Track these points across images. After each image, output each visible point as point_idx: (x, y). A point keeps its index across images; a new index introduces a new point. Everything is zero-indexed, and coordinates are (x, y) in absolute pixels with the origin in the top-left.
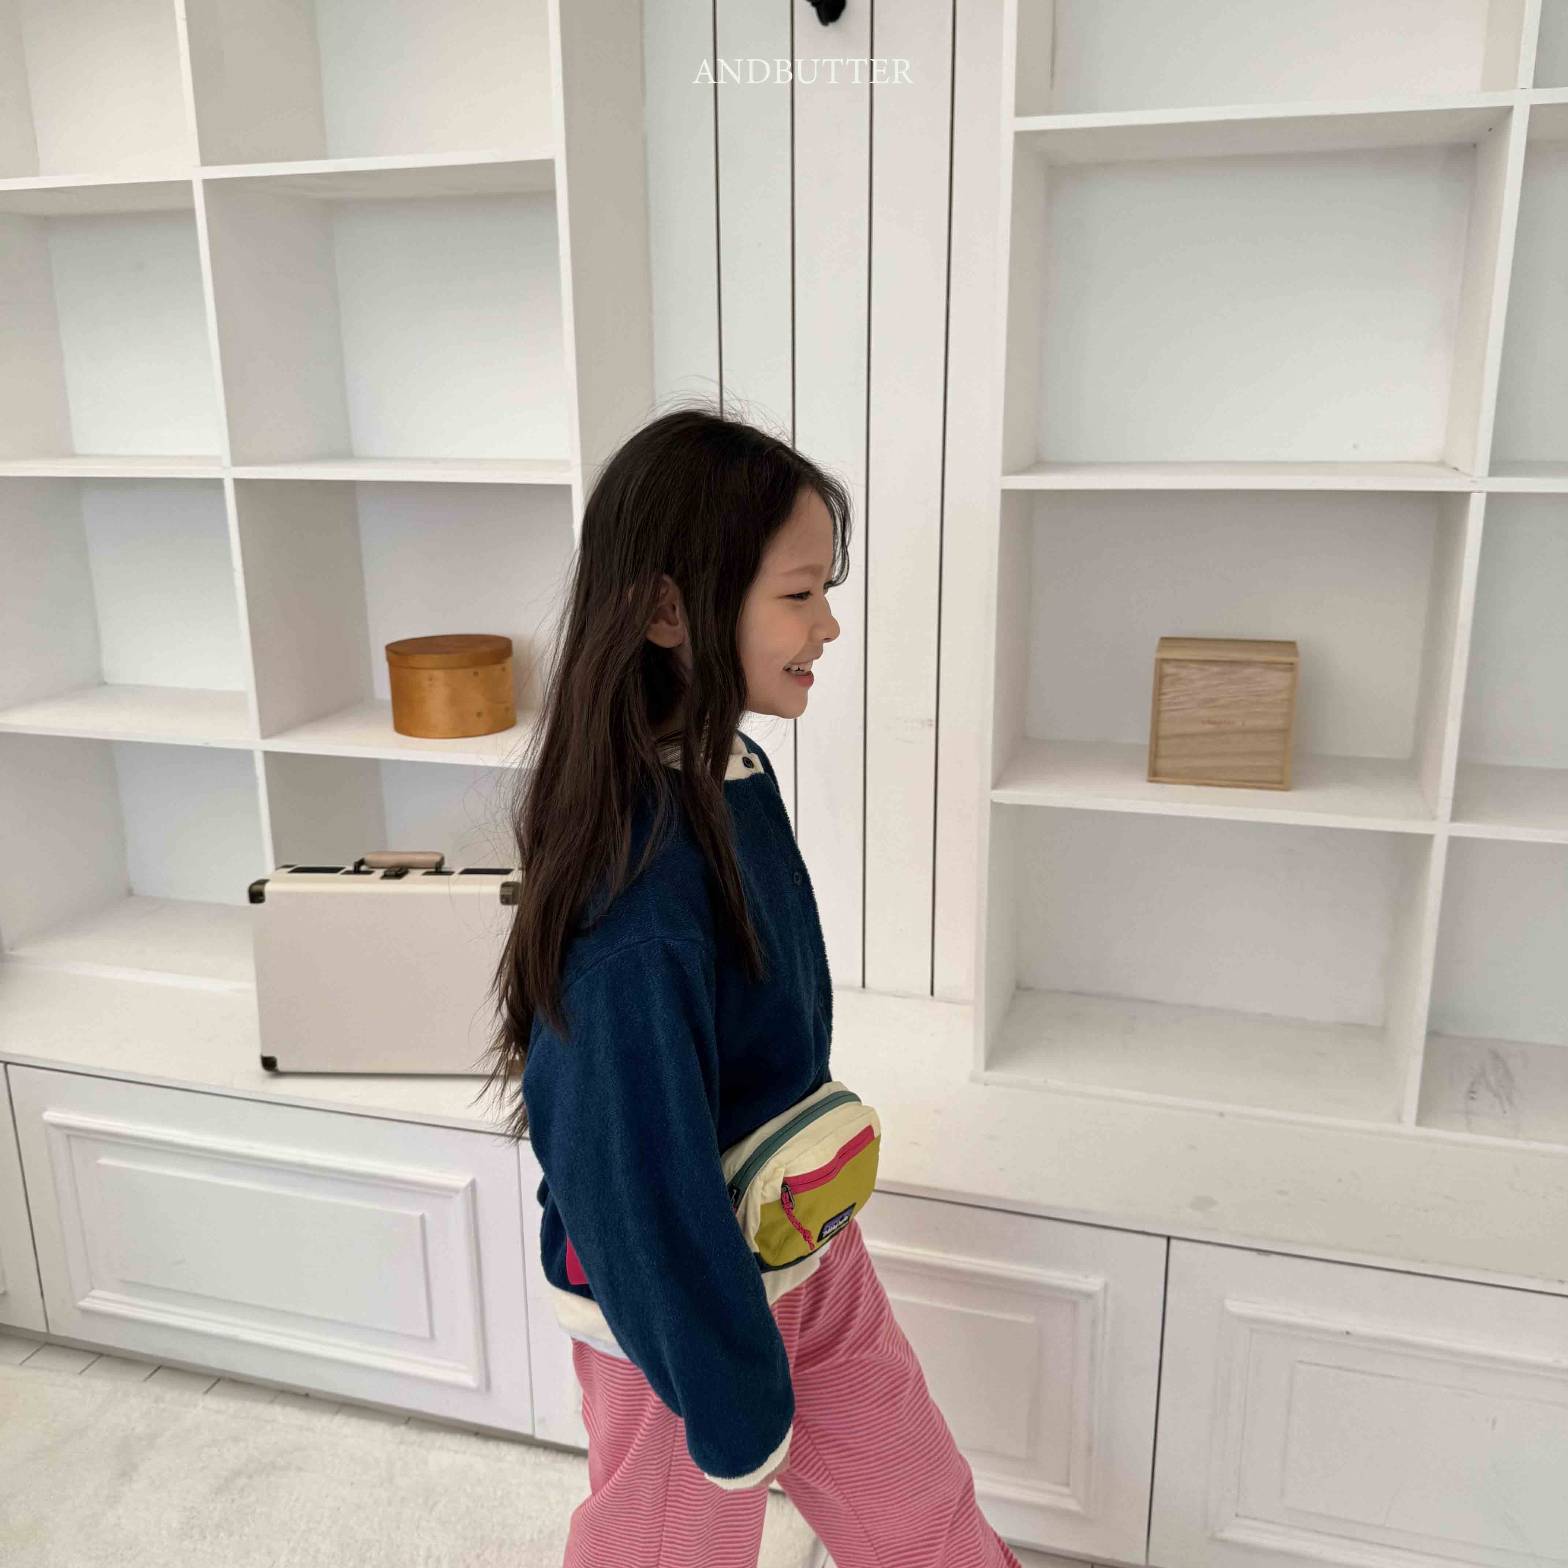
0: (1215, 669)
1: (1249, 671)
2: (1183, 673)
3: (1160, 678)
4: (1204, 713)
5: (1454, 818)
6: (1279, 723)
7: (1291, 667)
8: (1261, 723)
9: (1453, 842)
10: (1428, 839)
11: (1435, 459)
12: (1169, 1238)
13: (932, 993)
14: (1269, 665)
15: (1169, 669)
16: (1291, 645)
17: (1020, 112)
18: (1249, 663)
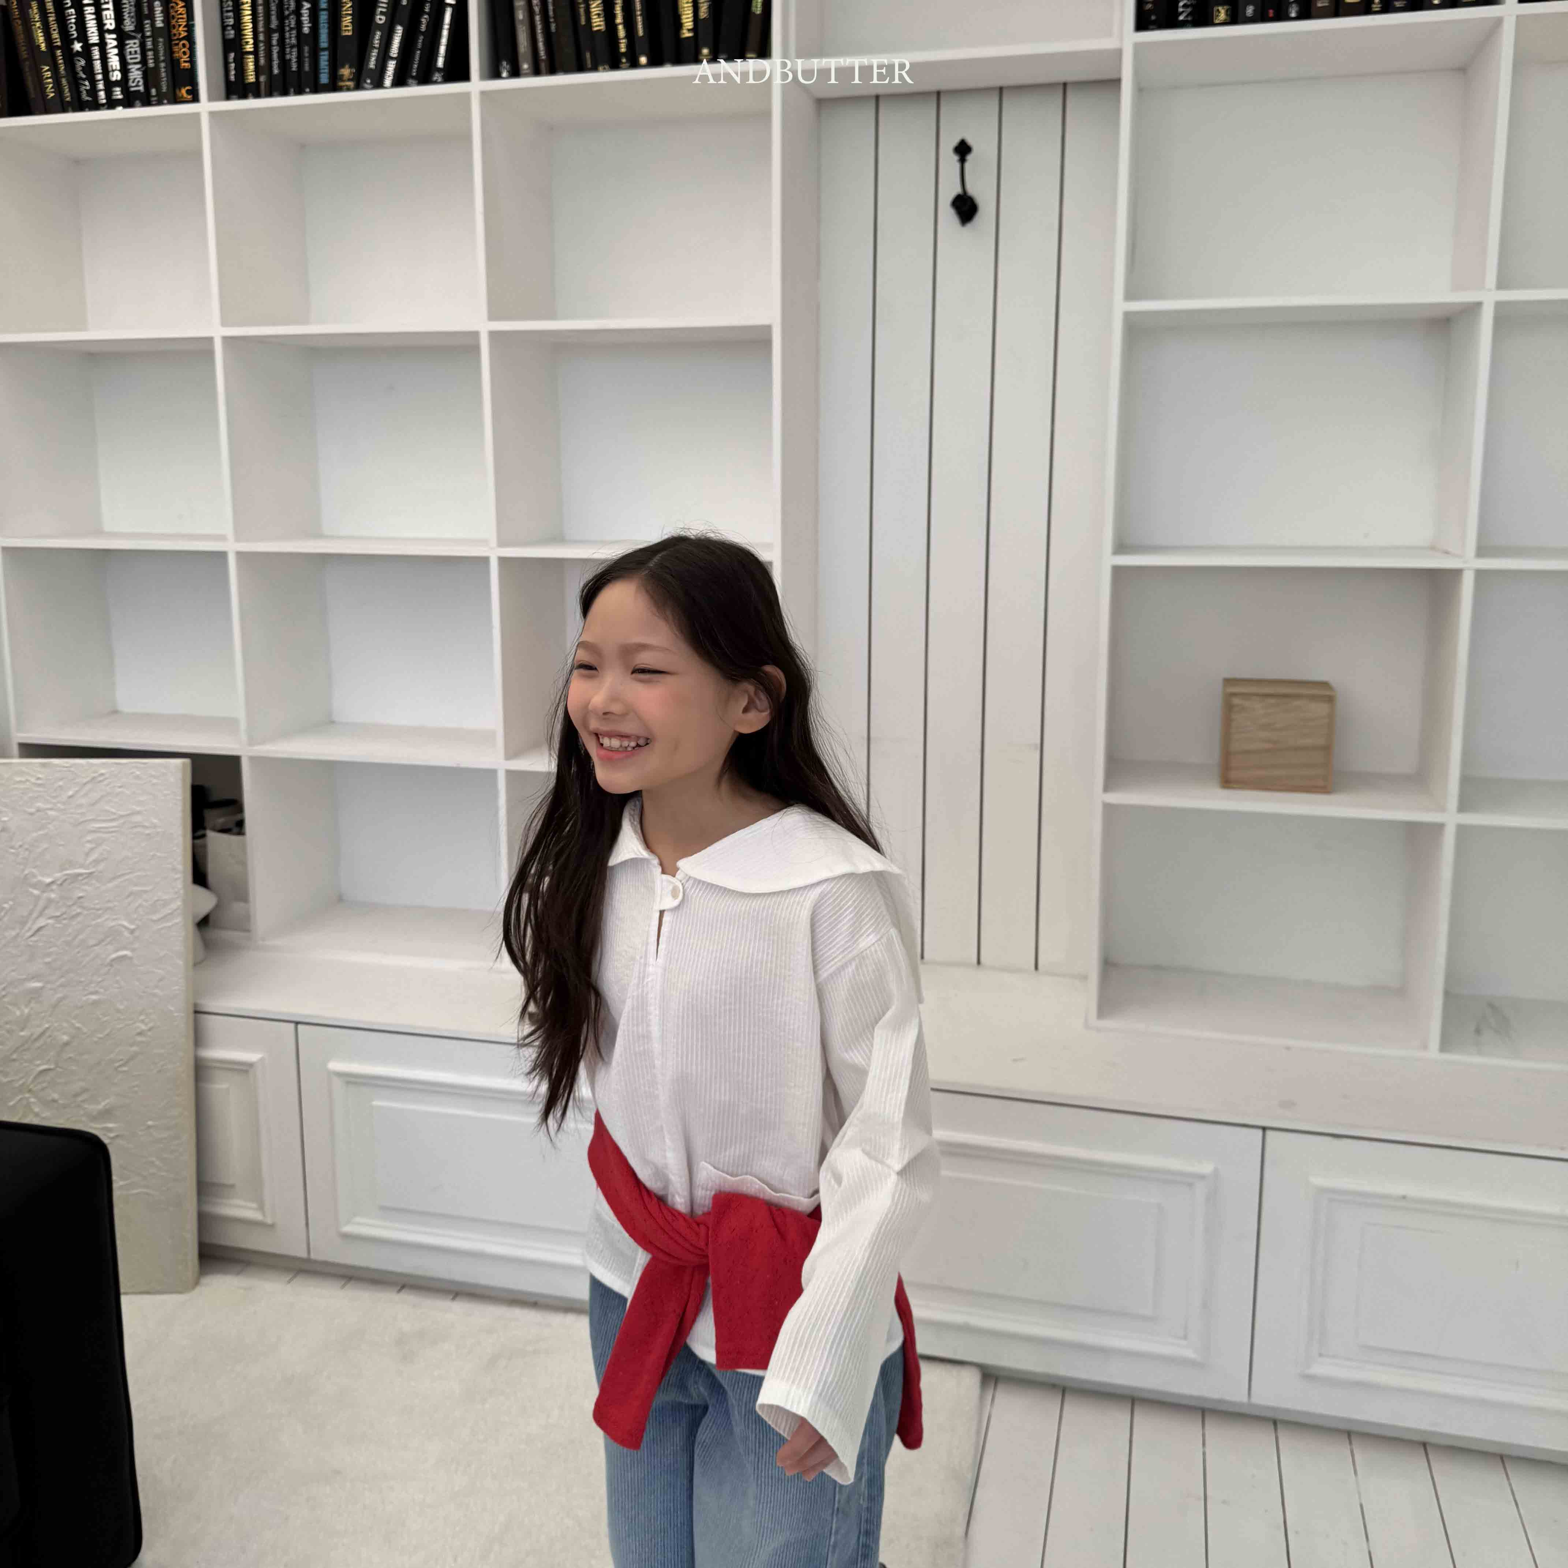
0: (1272, 701)
1: (1297, 703)
2: (1247, 704)
3: (1228, 709)
4: (1264, 734)
5: (1461, 809)
6: (1321, 741)
7: (1329, 698)
8: (1308, 741)
10: (1440, 826)
11: (1426, 545)
12: (1264, 1128)
13: (1036, 968)
14: (1313, 698)
15: (1236, 701)
16: (1325, 685)
18: (1298, 696)
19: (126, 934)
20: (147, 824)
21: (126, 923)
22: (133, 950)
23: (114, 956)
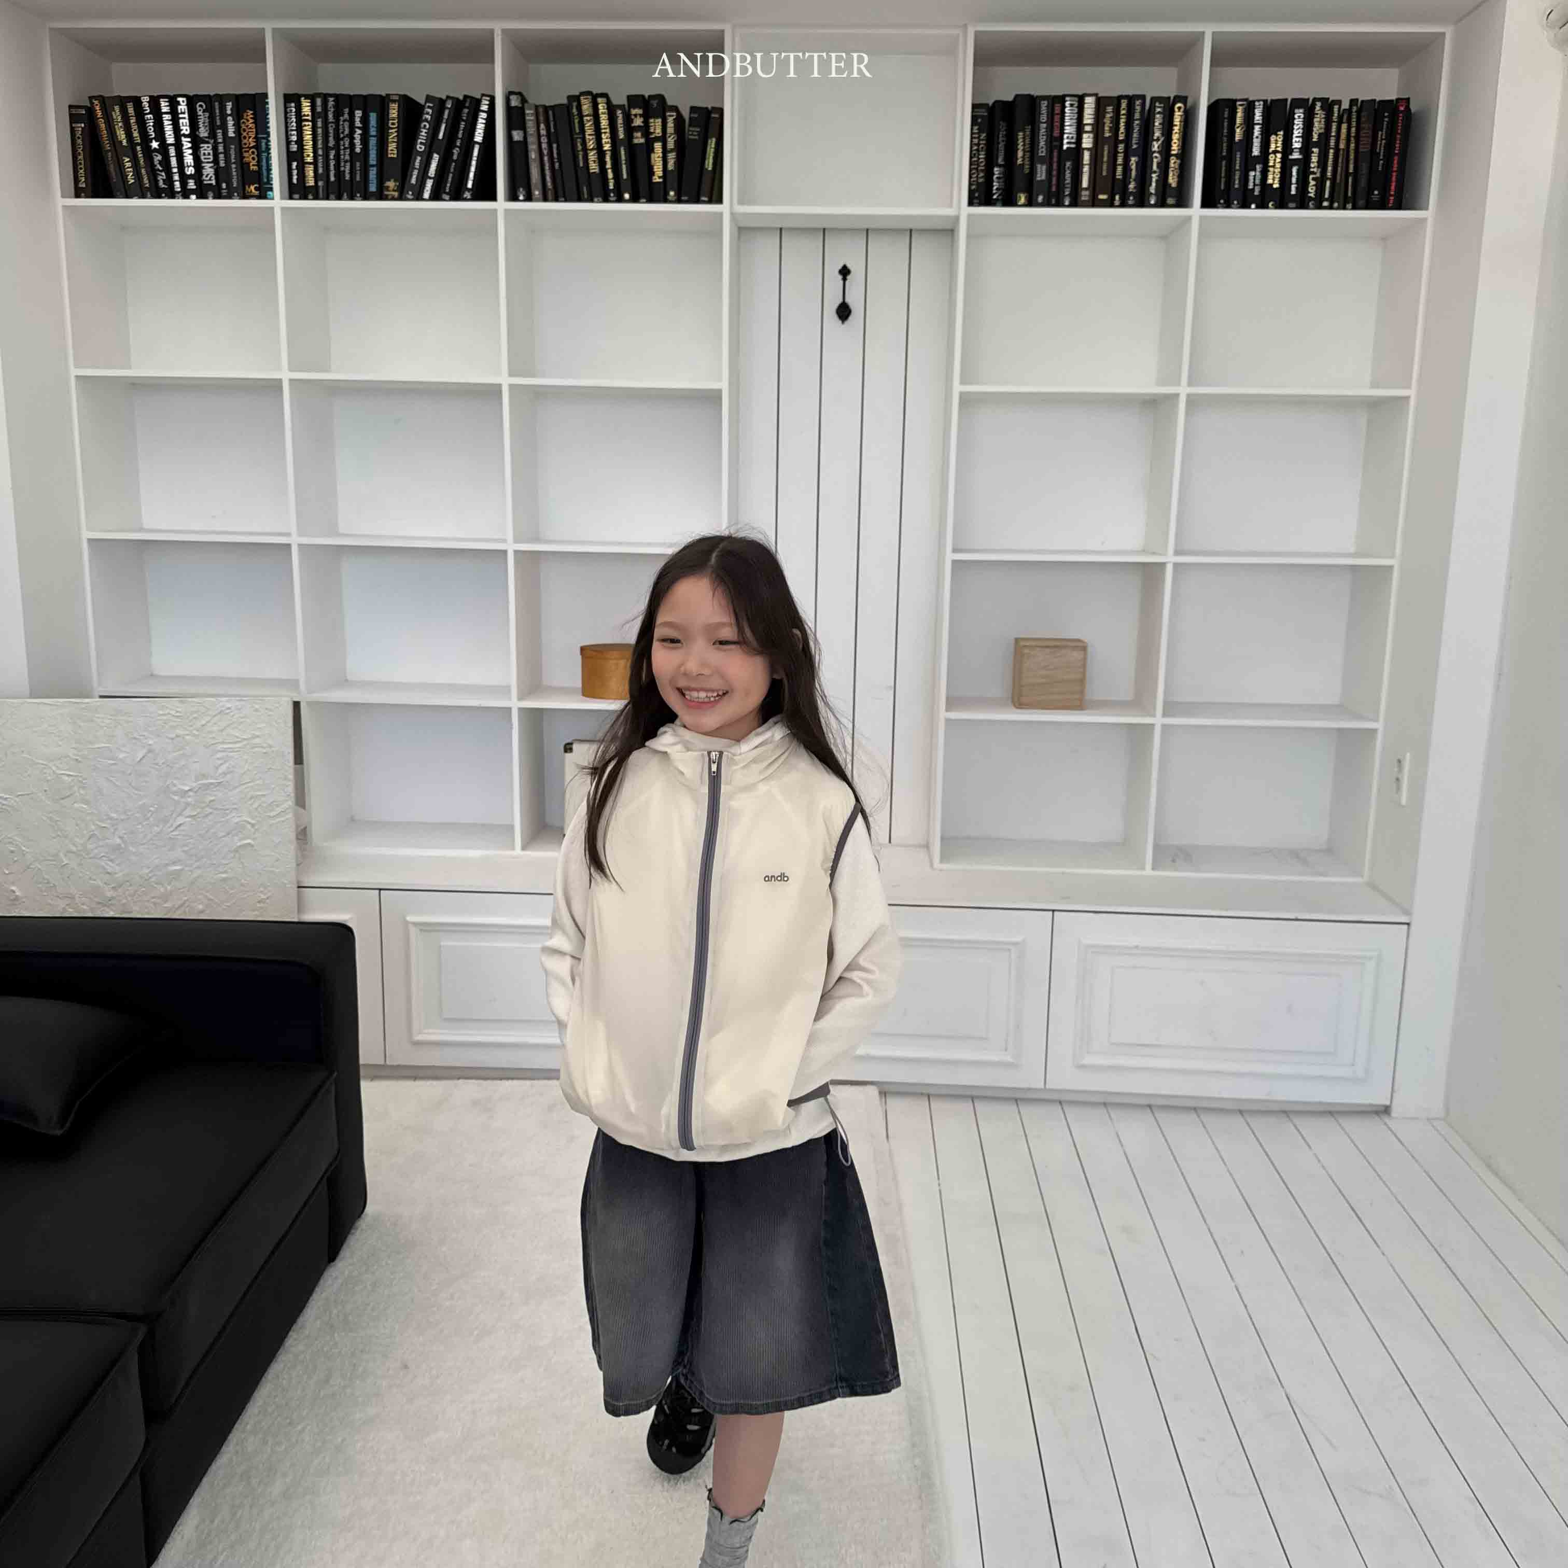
0: (1048, 650)
1: (1063, 651)
2: (1031, 653)
4: (1043, 672)
5: (1165, 715)
6: (1078, 677)
7: (1084, 648)
8: (1070, 677)
9: (1164, 726)
10: (1153, 725)
11: (1140, 549)
12: (1053, 911)
13: (890, 842)
14: (1073, 649)
15: (1026, 651)
16: (1079, 640)
17: (963, 382)
18: (1065, 647)
19: (249, 826)
20: (265, 745)
21: (250, 820)
22: (254, 839)
23: (239, 844)
